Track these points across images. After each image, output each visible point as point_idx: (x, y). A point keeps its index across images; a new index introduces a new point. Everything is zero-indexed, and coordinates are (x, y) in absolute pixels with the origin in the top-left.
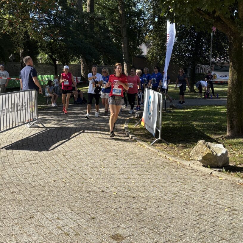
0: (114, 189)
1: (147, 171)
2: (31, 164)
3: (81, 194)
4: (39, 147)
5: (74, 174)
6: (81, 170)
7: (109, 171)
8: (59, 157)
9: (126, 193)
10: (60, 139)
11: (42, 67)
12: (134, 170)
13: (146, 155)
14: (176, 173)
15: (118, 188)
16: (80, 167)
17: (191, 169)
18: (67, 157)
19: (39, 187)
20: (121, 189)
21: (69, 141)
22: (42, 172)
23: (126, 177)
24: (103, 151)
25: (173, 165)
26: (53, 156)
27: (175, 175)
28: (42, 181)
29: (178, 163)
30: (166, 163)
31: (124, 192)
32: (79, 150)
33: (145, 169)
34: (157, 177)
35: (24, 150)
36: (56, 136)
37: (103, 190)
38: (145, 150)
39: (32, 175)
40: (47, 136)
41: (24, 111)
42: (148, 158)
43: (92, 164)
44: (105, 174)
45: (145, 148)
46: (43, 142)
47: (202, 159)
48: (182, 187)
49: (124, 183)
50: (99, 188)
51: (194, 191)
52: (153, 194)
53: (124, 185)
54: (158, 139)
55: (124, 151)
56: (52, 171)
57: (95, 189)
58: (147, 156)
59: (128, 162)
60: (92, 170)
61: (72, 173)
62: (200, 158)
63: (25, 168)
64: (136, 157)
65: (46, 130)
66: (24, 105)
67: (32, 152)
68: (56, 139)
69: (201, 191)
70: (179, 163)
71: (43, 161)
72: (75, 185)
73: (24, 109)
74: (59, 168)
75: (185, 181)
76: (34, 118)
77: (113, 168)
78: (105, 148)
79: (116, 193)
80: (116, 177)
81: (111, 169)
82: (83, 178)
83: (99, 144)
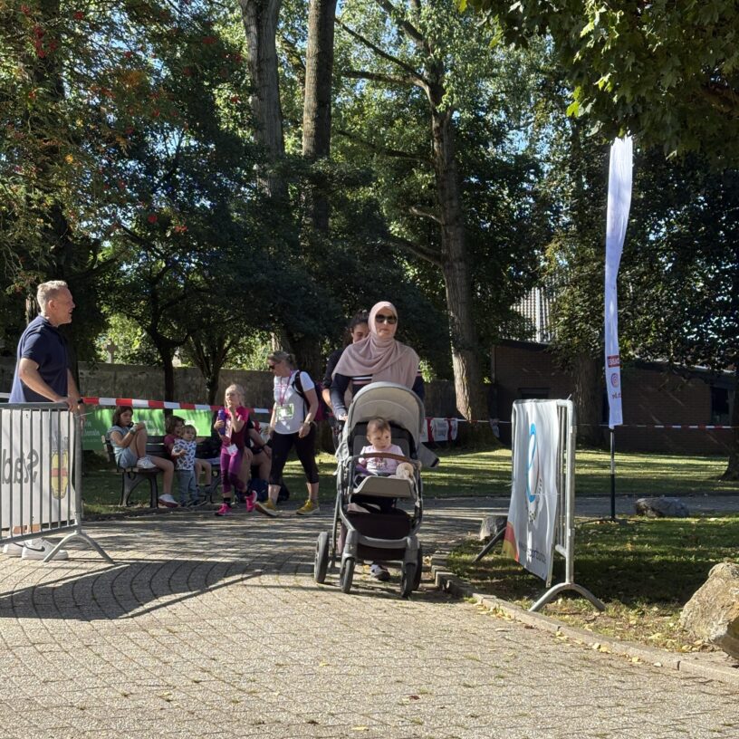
0: (357, 718)
1: (502, 677)
2: (41, 653)
3: (225, 727)
4: (76, 609)
5: (207, 679)
6: (234, 671)
7: (347, 674)
8: (153, 636)
9: (405, 729)
10: (163, 591)
11: (115, 378)
12: (449, 673)
13: (507, 637)
14: (616, 684)
15: (376, 717)
16: (230, 661)
17: (683, 675)
18: (183, 636)
19: (65, 708)
20: (388, 718)
21: (200, 597)
22: (79, 673)
23: (413, 691)
24: (332, 622)
25: (610, 665)
26: (131, 635)
27: (612, 689)
28: (78, 694)
29: (635, 660)
30: (585, 659)
31: (396, 727)
32: (233, 618)
33: (492, 672)
34: (537, 692)
35: (17, 617)
36: (150, 582)
37: (317, 720)
38: (504, 624)
39: (42, 679)
40: (112, 583)
41: (26, 486)
42: (513, 645)
43: (284, 655)
44: (330, 682)
45: (507, 619)
46: (95, 599)
47: (728, 632)
48: (635, 720)
49: (403, 705)
50: (298, 715)
51: (679, 730)
52: (512, 733)
53: (401, 710)
54: (562, 585)
55: (416, 624)
56: (120, 671)
57: (283, 717)
58: (508, 640)
59: (431, 651)
60: (281, 670)
61: (198, 675)
62: (717, 629)
63: (16, 661)
64: (463, 642)
65: (109, 568)
66: (28, 462)
67: (47, 622)
68: (149, 590)
69: (710, 730)
70: (639, 660)
71: (87, 646)
72: (207, 705)
73: (25, 476)
74: (150, 663)
75: (649, 705)
76: (64, 518)
77: (363, 666)
78: (340, 614)
79: (363, 728)
80: (372, 689)
81: (354, 671)
82: (239, 690)
83: (320, 604)
